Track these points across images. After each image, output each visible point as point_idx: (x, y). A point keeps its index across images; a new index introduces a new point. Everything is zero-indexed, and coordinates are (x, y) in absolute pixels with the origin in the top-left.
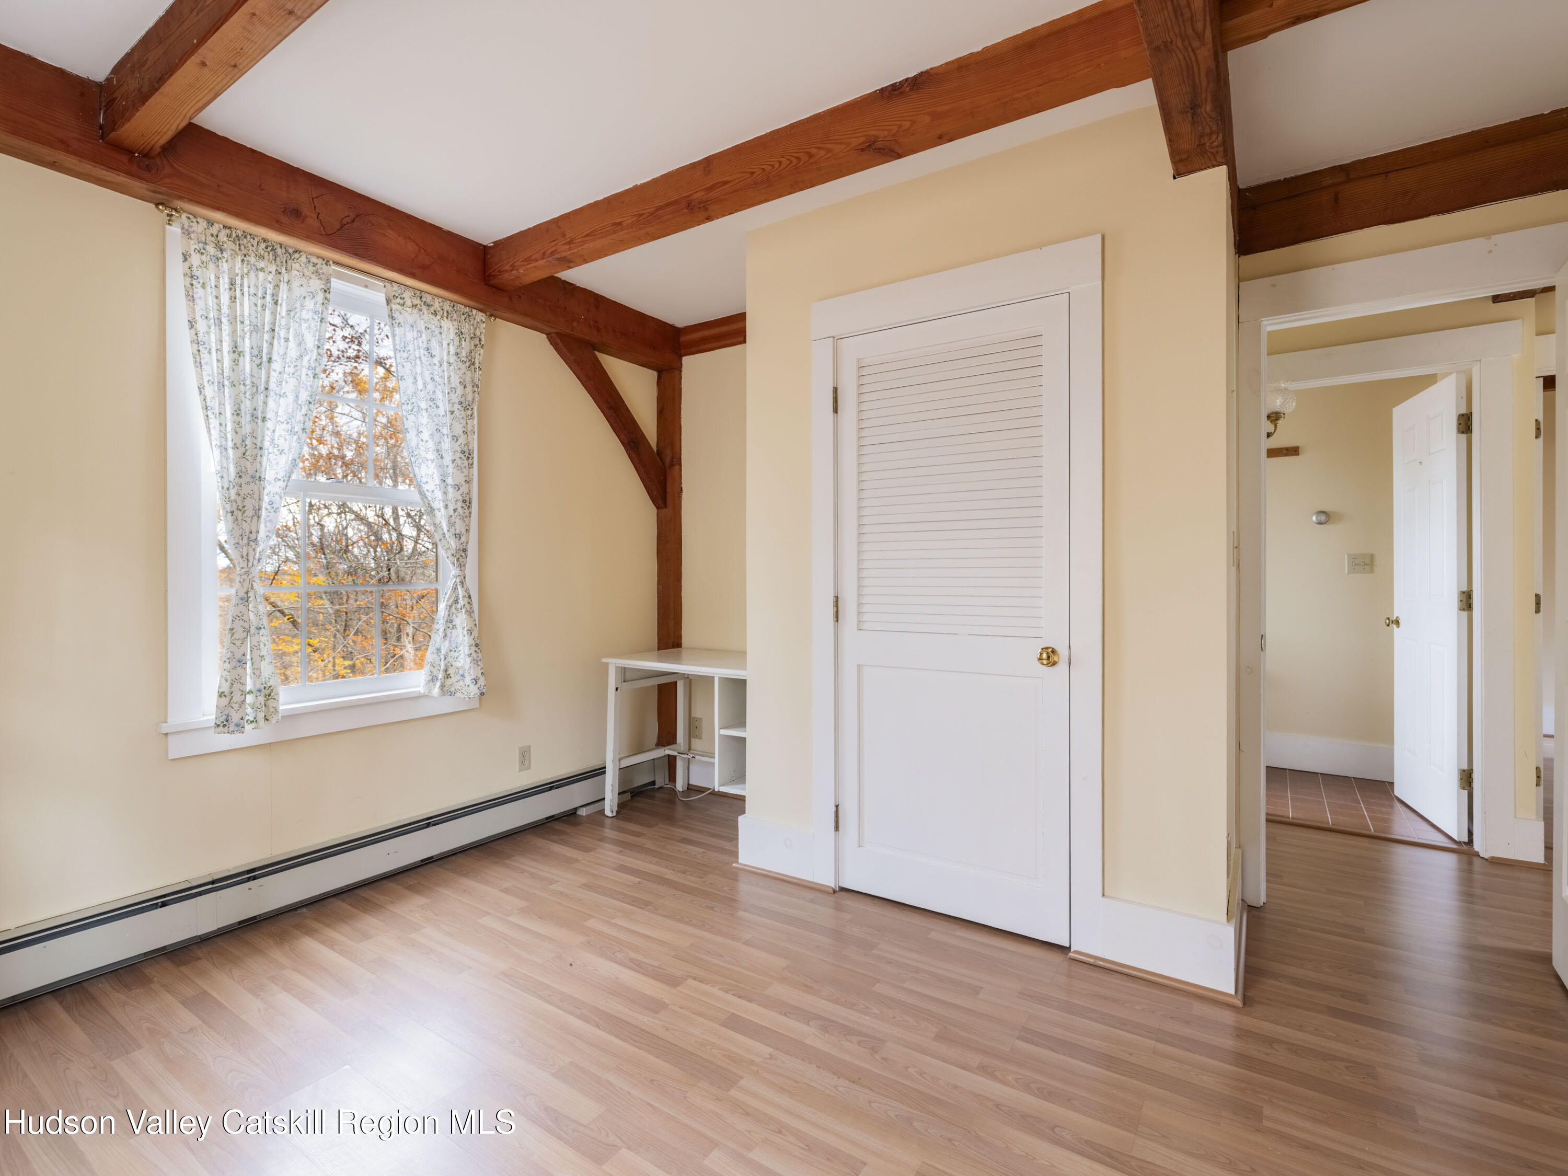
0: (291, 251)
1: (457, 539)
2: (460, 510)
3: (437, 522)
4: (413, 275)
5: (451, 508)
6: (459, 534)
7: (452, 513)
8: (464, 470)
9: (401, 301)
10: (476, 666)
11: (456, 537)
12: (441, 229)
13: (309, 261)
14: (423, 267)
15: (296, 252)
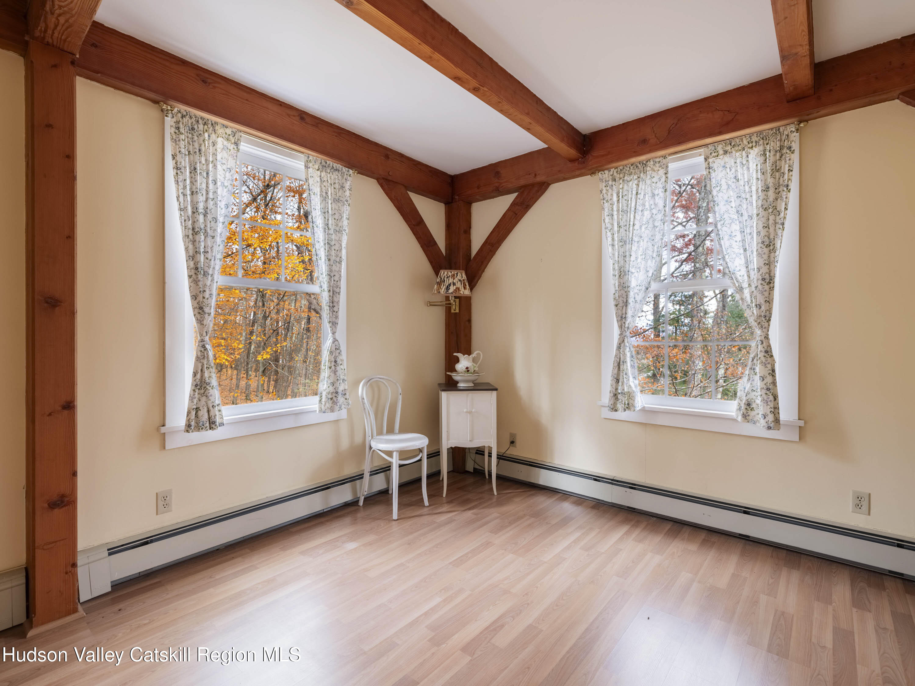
0: (645, 162)
1: (758, 308)
2: (760, 287)
3: (744, 297)
4: (720, 133)
5: (753, 286)
6: (759, 305)
7: (753, 289)
8: (763, 256)
9: (716, 154)
10: (765, 405)
11: (757, 307)
12: (743, 87)
13: (656, 162)
14: (728, 123)
15: (647, 161)
